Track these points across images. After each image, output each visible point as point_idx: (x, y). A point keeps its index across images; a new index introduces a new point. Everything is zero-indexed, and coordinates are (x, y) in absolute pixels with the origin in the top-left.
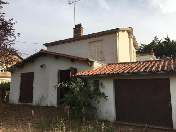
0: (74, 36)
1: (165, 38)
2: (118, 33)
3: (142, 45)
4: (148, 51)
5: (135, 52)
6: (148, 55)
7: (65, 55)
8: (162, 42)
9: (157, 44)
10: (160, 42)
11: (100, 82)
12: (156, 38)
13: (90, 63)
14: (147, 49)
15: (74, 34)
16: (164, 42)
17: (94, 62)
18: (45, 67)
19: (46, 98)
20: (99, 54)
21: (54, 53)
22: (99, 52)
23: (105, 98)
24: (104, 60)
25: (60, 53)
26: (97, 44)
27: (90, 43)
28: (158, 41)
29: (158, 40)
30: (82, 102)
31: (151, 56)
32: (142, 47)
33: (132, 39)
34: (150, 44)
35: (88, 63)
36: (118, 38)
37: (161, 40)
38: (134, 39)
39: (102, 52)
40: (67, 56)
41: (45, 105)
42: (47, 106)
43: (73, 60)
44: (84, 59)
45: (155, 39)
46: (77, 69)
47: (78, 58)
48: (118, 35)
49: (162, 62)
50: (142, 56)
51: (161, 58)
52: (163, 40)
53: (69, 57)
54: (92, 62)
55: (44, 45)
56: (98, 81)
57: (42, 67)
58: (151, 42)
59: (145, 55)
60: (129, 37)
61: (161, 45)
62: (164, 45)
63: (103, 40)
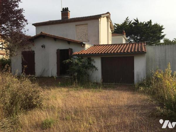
0: (62, 18)
1: (134, 19)
2: (100, 19)
3: (115, 24)
4: (121, 31)
5: (111, 33)
6: (121, 35)
7: (63, 38)
8: (132, 23)
9: (128, 24)
10: (130, 22)
11: (92, 58)
12: (128, 19)
13: (83, 45)
14: (119, 29)
15: (62, 17)
16: (134, 23)
17: (86, 45)
18: (45, 47)
19: (47, 71)
20: (84, 36)
21: (53, 36)
22: (84, 34)
23: (96, 69)
24: (89, 41)
25: (59, 36)
26: (83, 27)
27: (76, 25)
28: (129, 22)
29: (129, 20)
30: (83, 71)
31: (123, 36)
32: (115, 27)
33: (109, 22)
34: (122, 24)
35: (82, 45)
36: (100, 23)
37: (131, 21)
38: (111, 23)
39: (87, 34)
40: (65, 39)
41: (47, 76)
42: (48, 77)
43: (69, 42)
44: (79, 42)
45: (126, 20)
46: (72, 49)
47: (74, 41)
48: (100, 21)
49: (131, 45)
50: (116, 36)
51: (130, 37)
52: (133, 21)
53: (67, 40)
54: (84, 45)
55: (33, 24)
56: (90, 58)
57: (42, 46)
58: (123, 22)
59: (118, 35)
60: (107, 21)
61: (131, 26)
62: (134, 26)
63: (87, 24)
